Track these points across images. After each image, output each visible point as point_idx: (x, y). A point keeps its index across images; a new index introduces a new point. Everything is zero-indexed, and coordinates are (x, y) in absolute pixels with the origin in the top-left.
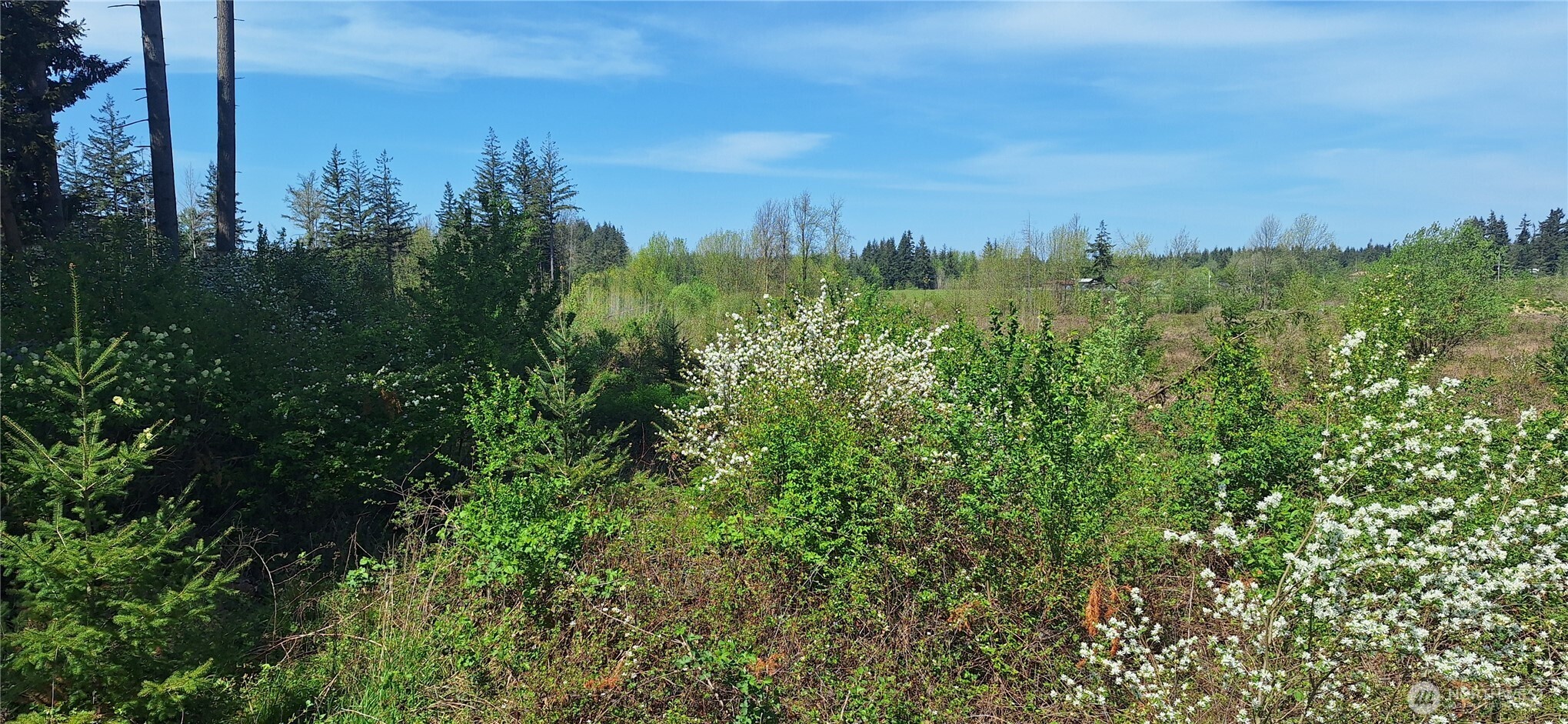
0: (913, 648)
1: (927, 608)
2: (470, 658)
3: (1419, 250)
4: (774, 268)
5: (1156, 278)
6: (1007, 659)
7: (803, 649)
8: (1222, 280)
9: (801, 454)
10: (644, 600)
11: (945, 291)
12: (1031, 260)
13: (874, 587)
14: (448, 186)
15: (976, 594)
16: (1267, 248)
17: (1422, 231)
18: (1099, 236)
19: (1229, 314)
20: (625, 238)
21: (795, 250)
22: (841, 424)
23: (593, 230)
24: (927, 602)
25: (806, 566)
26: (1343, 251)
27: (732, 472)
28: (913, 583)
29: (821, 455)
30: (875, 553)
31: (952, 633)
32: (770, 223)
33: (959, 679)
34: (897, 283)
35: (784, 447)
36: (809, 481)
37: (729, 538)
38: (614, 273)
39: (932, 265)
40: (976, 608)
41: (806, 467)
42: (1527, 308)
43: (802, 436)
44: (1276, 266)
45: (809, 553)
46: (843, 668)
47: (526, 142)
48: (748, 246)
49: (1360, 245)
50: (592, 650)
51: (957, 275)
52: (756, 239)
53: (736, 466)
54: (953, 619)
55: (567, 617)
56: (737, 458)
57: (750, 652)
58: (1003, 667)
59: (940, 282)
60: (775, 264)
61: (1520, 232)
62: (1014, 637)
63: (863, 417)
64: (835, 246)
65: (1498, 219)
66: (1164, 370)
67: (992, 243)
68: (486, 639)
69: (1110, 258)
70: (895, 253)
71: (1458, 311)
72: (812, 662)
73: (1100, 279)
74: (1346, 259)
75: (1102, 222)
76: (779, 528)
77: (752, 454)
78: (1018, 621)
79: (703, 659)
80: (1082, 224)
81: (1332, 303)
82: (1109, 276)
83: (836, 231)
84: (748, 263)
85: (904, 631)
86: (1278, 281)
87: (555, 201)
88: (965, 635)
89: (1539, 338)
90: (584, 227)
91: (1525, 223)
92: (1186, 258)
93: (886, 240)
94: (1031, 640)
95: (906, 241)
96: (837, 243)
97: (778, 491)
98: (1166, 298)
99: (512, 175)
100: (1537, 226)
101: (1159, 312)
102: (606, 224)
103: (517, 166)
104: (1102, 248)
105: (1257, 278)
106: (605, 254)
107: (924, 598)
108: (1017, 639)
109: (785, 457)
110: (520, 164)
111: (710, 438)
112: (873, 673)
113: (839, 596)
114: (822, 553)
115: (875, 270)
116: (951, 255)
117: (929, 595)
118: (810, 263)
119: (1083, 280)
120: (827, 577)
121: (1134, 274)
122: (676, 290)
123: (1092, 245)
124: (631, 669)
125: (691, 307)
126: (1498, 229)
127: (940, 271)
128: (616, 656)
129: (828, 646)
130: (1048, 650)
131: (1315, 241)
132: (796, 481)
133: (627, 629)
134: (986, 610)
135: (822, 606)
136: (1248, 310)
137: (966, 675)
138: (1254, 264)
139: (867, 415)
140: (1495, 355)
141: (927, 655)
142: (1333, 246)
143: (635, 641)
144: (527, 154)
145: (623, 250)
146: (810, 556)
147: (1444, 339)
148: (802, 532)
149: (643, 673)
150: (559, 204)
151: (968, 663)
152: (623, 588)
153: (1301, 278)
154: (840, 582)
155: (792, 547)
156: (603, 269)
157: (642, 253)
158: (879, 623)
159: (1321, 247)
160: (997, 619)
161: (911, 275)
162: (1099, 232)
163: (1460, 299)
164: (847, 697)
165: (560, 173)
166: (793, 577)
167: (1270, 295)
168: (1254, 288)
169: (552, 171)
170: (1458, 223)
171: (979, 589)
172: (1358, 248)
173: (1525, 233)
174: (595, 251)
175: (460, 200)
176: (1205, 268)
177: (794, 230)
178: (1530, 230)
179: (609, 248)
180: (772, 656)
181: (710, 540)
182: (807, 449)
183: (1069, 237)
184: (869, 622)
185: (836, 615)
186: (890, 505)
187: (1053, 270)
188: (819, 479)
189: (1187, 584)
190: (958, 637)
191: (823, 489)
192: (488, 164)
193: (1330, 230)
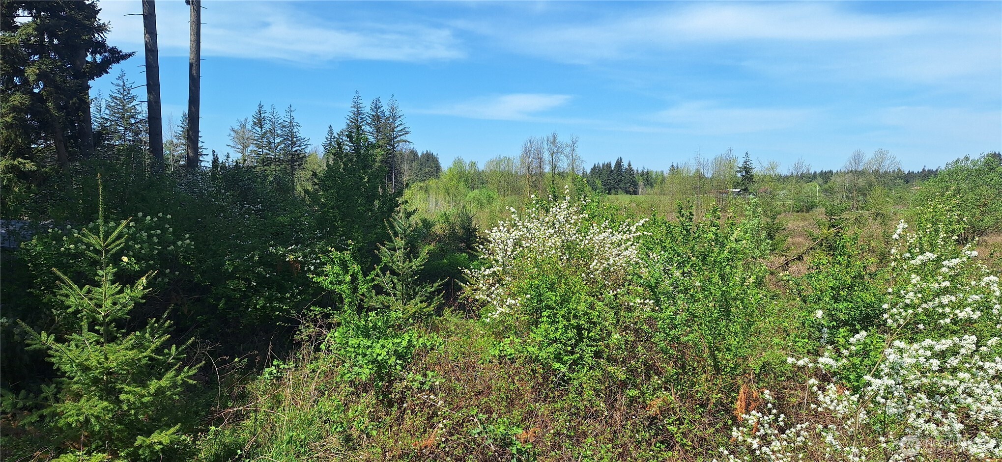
0: (623, 426)
1: (632, 400)
2: (340, 426)
3: (956, 173)
4: (533, 180)
5: (783, 189)
6: (684, 435)
7: (552, 426)
8: (826, 191)
9: (551, 300)
10: (450, 391)
11: (643, 197)
12: (700, 177)
13: (598, 387)
14: (330, 127)
15: (664, 392)
16: (856, 171)
17: (958, 160)
18: (745, 162)
19: (830, 213)
20: (439, 161)
21: (547, 169)
22: (578, 281)
23: (419, 156)
24: (632, 397)
25: (554, 372)
26: (906, 173)
27: (507, 310)
28: (624, 384)
29: (564, 301)
30: (599, 364)
31: (649, 418)
32: (532, 152)
33: (653, 447)
34: (613, 191)
35: (540, 295)
36: (556, 317)
37: (505, 352)
38: (432, 183)
39: (636, 179)
40: (665, 402)
41: (554, 308)
43: (552, 288)
44: (861, 182)
45: (556, 364)
46: (578, 438)
47: (379, 100)
48: (517, 167)
49: (917, 169)
50: (417, 422)
51: (652, 186)
52: (523, 163)
53: (509, 306)
54: (649, 408)
55: (402, 400)
56: (511, 301)
57: (518, 426)
58: (682, 440)
59: (640, 190)
60: (534, 178)
62: (690, 421)
63: (592, 276)
64: (573, 167)
66: (788, 249)
67: (675, 166)
68: (350, 413)
69: (752, 176)
70: (612, 171)
71: (983, 214)
72: (558, 434)
73: (746, 190)
74: (908, 178)
75: (747, 153)
76: (537, 347)
77: (520, 299)
78: (693, 411)
79: (487, 430)
80: (734, 154)
81: (899, 207)
82: (752, 187)
83: (574, 157)
84: (517, 177)
85: (617, 416)
86: (863, 192)
87: (395, 138)
88: (657, 419)
90: (414, 154)
92: (802, 177)
93: (606, 163)
94: (700, 423)
95: (619, 164)
96: (574, 165)
97: (536, 323)
98: (788, 202)
99: (369, 121)
101: (785, 211)
102: (427, 151)
103: (373, 115)
104: (747, 169)
105: (849, 190)
106: (427, 171)
107: (631, 394)
108: (692, 422)
109: (541, 301)
110: (374, 114)
111: (493, 288)
112: (597, 442)
113: (575, 392)
114: (564, 363)
115: (599, 183)
116: (648, 173)
117: (634, 393)
118: (557, 177)
119: (734, 190)
120: (567, 379)
121: (768, 187)
122: (471, 194)
123: (740, 168)
124: (442, 435)
125: (481, 204)
127: (641, 183)
128: (432, 426)
129: (568, 424)
130: (712, 430)
131: (888, 166)
132: (548, 317)
133: (439, 409)
134: (671, 403)
135: (564, 398)
136: (842, 211)
137: (658, 445)
138: (847, 181)
139: (594, 275)
141: (633, 432)
142: (899, 170)
143: (445, 418)
144: (379, 108)
145: (438, 168)
146: (557, 365)
147: (974, 232)
148: (552, 350)
149: (449, 438)
150: (399, 139)
151: (659, 437)
152: (437, 383)
153: (878, 191)
154: (576, 383)
155: (545, 359)
156: (425, 180)
157: (450, 170)
158: (601, 410)
159: (891, 170)
160: (678, 409)
161: (622, 185)
162: (744, 159)
163: (985, 205)
164: (580, 457)
165: (400, 119)
166: (545, 379)
167: (858, 201)
168: (847, 196)
169: (394, 118)
170: (983, 155)
171: (666, 389)
172: (915, 172)
174: (421, 169)
175: (337, 136)
176: (814, 183)
177: (546, 156)
179: (429, 167)
180: (532, 429)
181: (493, 354)
182: (556, 296)
183: (725, 163)
184: (595, 409)
185: (573, 404)
186: (609, 334)
187: (715, 184)
188: (563, 316)
189: (803, 389)
190: (653, 420)
191: (565, 323)
192: (354, 114)
193: (897, 160)
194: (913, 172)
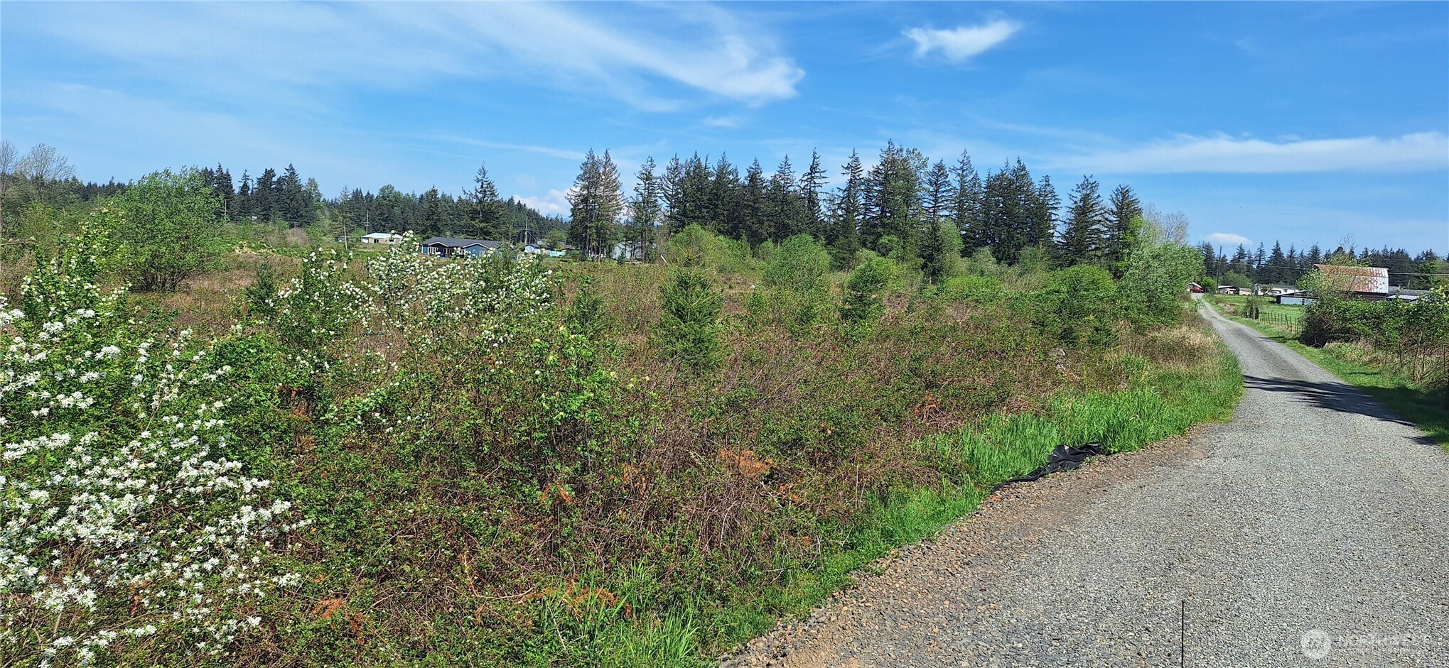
3: (152, 191)
16: (3, 175)
17: (156, 174)
26: (86, 186)
42: (245, 249)
44: (11, 193)
49: (102, 181)
61: (242, 184)
65: (224, 172)
71: (185, 249)
74: (88, 193)
86: (14, 208)
89: (253, 275)
91: (246, 178)
100: (255, 181)
126: (224, 180)
131: (52, 173)
140: (217, 288)
142: (74, 179)
147: (173, 273)
153: (39, 209)
159: (62, 179)
163: (187, 237)
167: (6, 223)
170: (185, 169)
172: (99, 184)
173: (245, 186)
178: (250, 183)
193: (69, 163)
194: (95, 185)
